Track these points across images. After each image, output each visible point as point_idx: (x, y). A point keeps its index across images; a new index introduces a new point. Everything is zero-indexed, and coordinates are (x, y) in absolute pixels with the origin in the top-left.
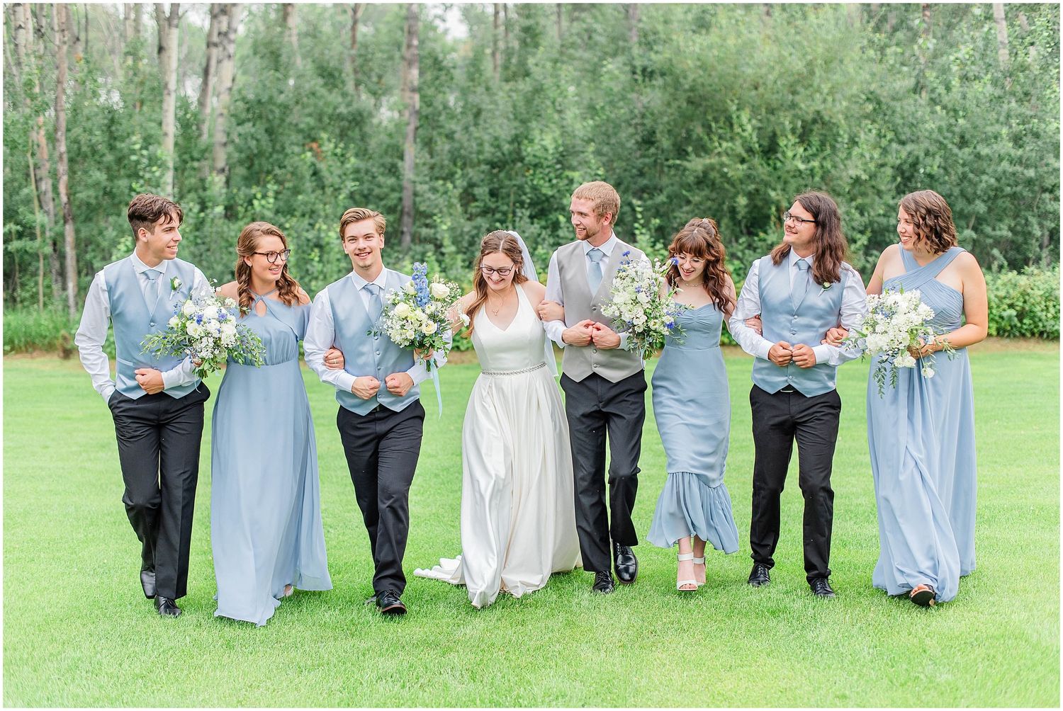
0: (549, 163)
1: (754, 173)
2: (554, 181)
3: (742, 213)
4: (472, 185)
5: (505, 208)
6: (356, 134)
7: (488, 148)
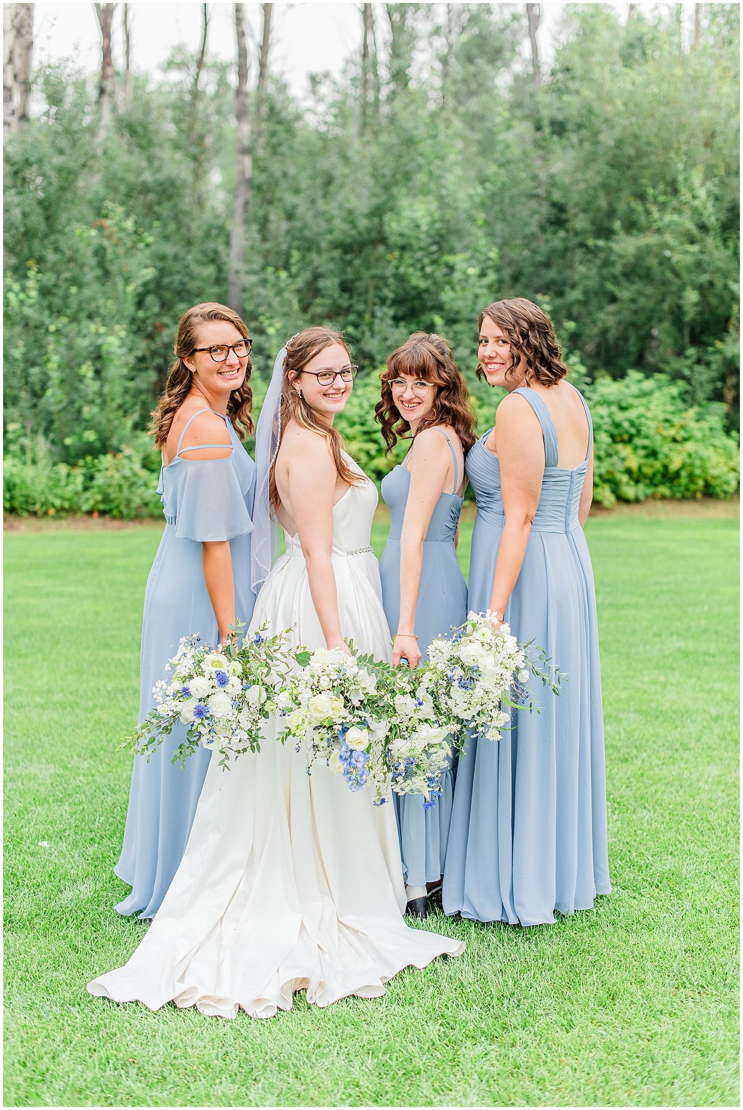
0: (423, 244)
1: (705, 258)
2: (429, 269)
3: (690, 314)
4: (317, 277)
5: (361, 307)
6: (165, 210)
7: (339, 224)
